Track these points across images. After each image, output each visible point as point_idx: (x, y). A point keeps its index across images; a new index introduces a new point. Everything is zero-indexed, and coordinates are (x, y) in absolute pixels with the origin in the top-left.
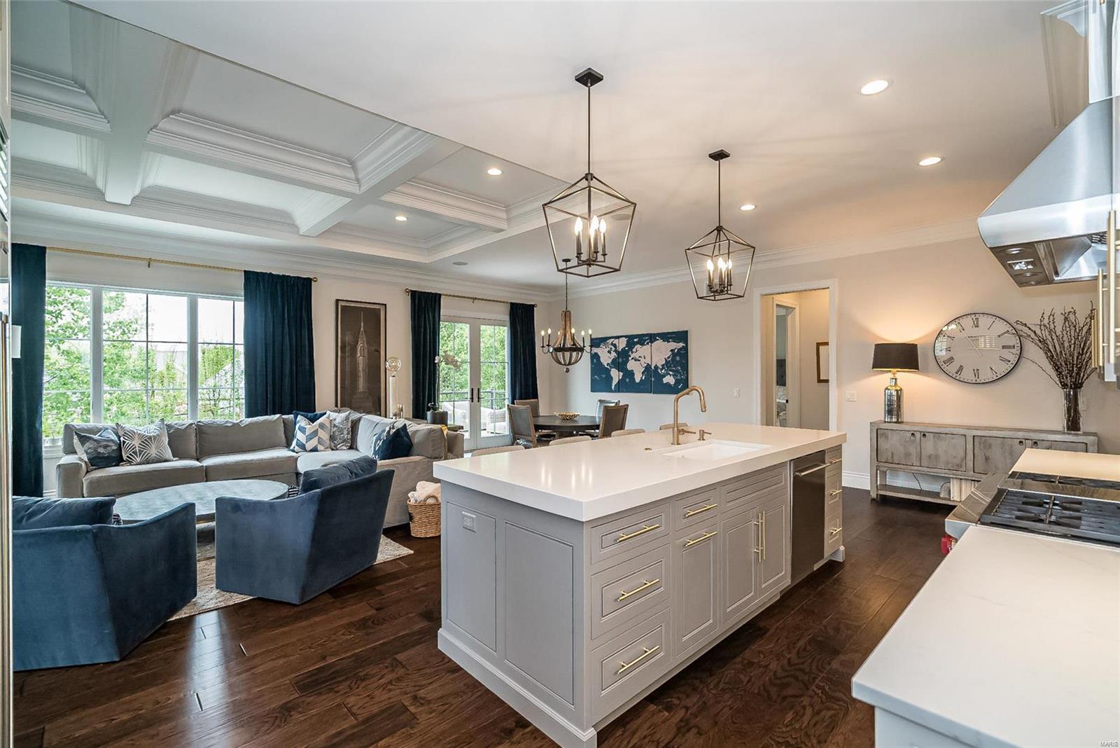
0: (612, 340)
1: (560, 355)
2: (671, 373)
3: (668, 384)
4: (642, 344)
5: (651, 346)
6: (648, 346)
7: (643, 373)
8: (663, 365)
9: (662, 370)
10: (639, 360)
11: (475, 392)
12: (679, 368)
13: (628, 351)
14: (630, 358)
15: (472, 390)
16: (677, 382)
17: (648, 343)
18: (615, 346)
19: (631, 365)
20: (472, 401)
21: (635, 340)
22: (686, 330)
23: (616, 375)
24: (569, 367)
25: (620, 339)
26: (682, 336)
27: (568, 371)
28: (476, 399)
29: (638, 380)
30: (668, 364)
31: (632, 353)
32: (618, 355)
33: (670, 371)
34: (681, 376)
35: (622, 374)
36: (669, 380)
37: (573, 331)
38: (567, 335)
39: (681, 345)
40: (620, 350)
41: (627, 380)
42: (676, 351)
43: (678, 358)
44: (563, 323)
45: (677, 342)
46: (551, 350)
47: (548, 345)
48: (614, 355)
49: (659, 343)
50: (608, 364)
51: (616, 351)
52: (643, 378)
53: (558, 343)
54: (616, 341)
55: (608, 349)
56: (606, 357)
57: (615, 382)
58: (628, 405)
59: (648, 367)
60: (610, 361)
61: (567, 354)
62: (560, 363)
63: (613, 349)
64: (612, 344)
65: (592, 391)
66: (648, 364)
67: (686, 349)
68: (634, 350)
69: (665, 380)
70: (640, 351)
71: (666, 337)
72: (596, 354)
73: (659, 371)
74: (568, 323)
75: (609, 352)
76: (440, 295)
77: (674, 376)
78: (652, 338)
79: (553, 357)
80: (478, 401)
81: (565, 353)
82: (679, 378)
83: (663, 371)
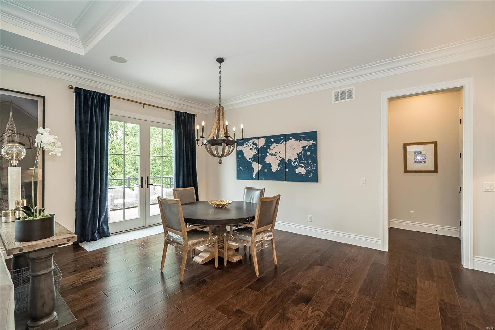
0: (253, 140)
1: (214, 148)
2: (303, 165)
3: (300, 174)
4: (278, 143)
5: (285, 144)
6: (283, 145)
7: (278, 165)
8: (296, 159)
9: (294, 162)
10: (275, 155)
11: (145, 180)
12: (310, 161)
13: (266, 148)
14: (268, 154)
15: (142, 178)
16: (308, 172)
17: (282, 142)
18: (256, 144)
19: (269, 159)
20: (142, 188)
21: (272, 140)
22: (316, 130)
23: (256, 167)
24: (222, 159)
25: (260, 139)
26: (312, 136)
27: (220, 162)
28: (145, 185)
29: (274, 170)
30: (300, 158)
31: (270, 149)
32: (258, 151)
33: (302, 163)
34: (311, 168)
35: (261, 166)
36: (301, 170)
37: (227, 123)
38: (221, 128)
39: (312, 142)
40: (260, 148)
41: (266, 171)
42: (307, 147)
43: (309, 153)
44: (217, 117)
45: (308, 141)
46: (205, 142)
47: (202, 137)
48: (255, 151)
49: (292, 141)
50: (250, 159)
51: (256, 149)
52: (279, 168)
53: (212, 134)
54: (256, 141)
55: (250, 147)
56: (248, 153)
57: (256, 171)
58: (279, 196)
59: (283, 161)
60: (252, 156)
61: (220, 148)
62: (214, 155)
63: (254, 147)
64: (253, 143)
65: (238, 178)
66: (283, 158)
67: (316, 145)
68: (271, 147)
69: (298, 171)
70: (276, 148)
71: (298, 137)
72: (241, 151)
73: (293, 164)
74: (221, 117)
75: (251, 149)
76: (109, 96)
77: (305, 167)
78: (286, 138)
79: (207, 150)
80: (148, 187)
81: (219, 146)
82: (309, 169)
83: (296, 164)
